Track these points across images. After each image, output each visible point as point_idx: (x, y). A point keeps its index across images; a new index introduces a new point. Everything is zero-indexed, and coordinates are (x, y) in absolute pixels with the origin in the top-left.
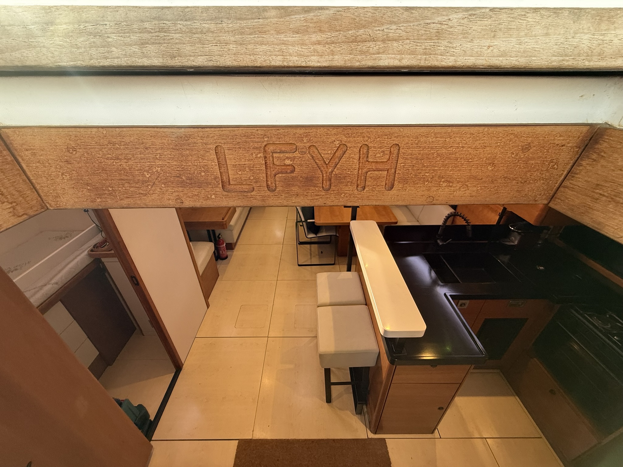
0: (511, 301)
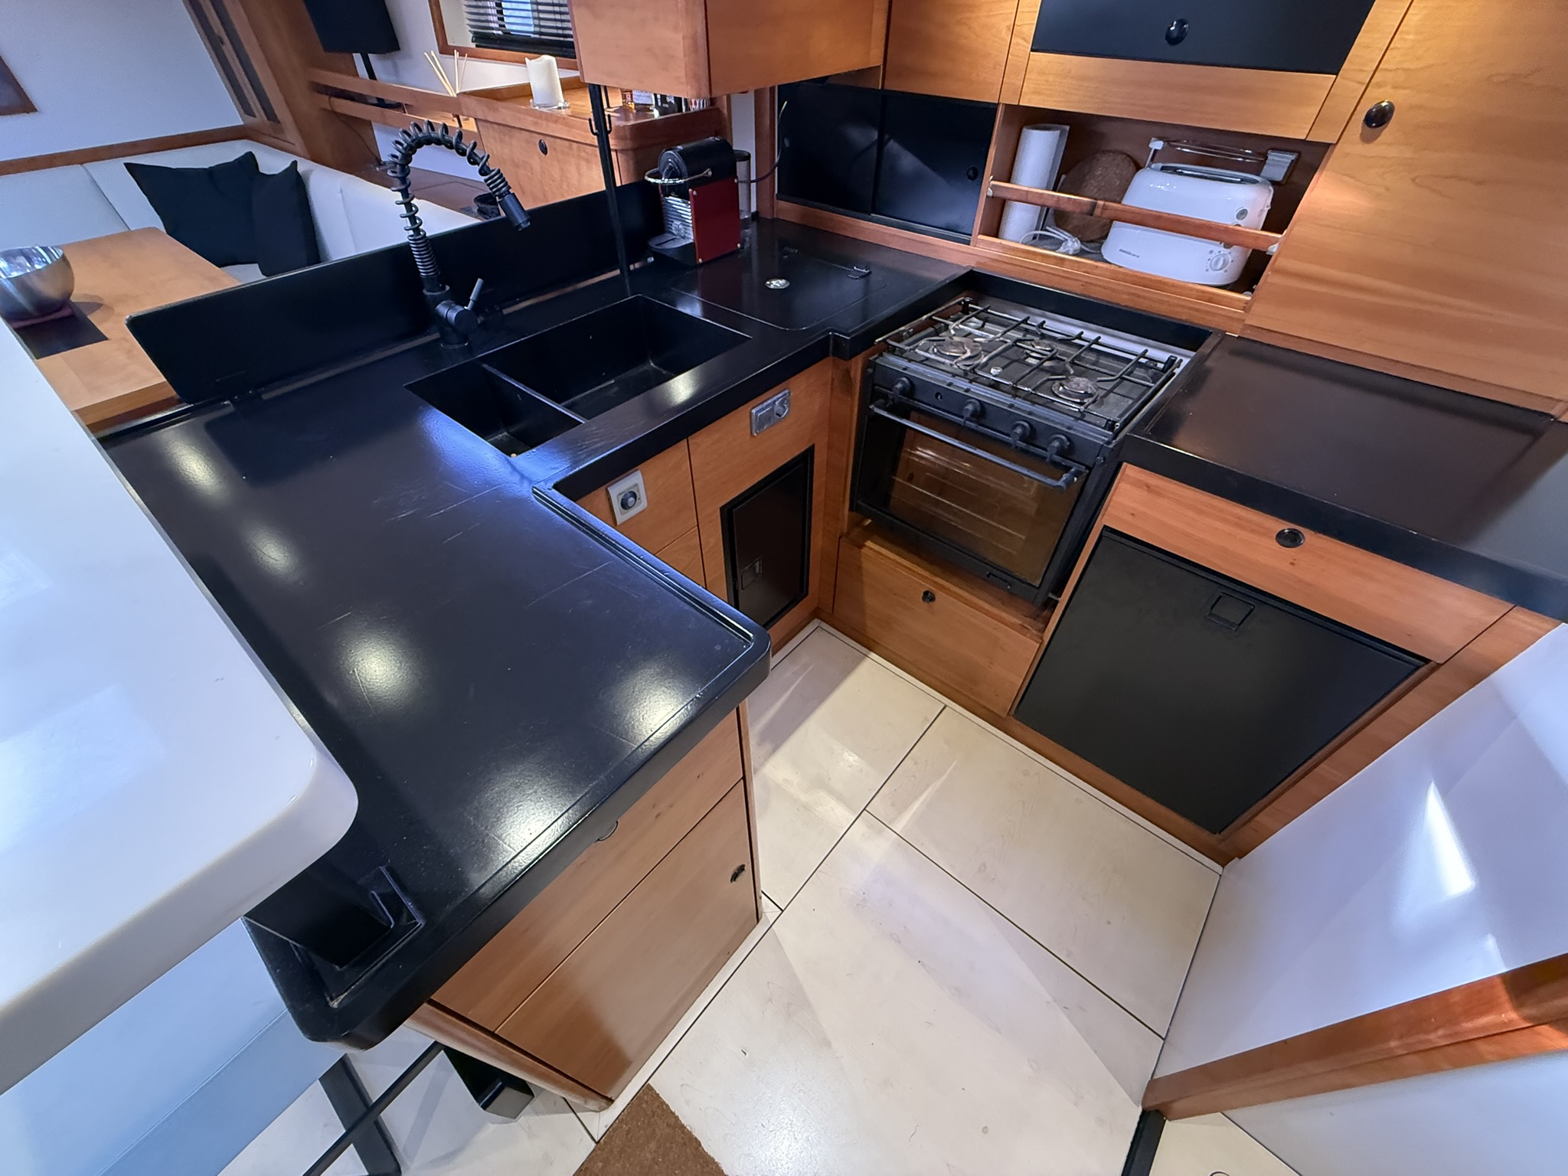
0: (754, 411)
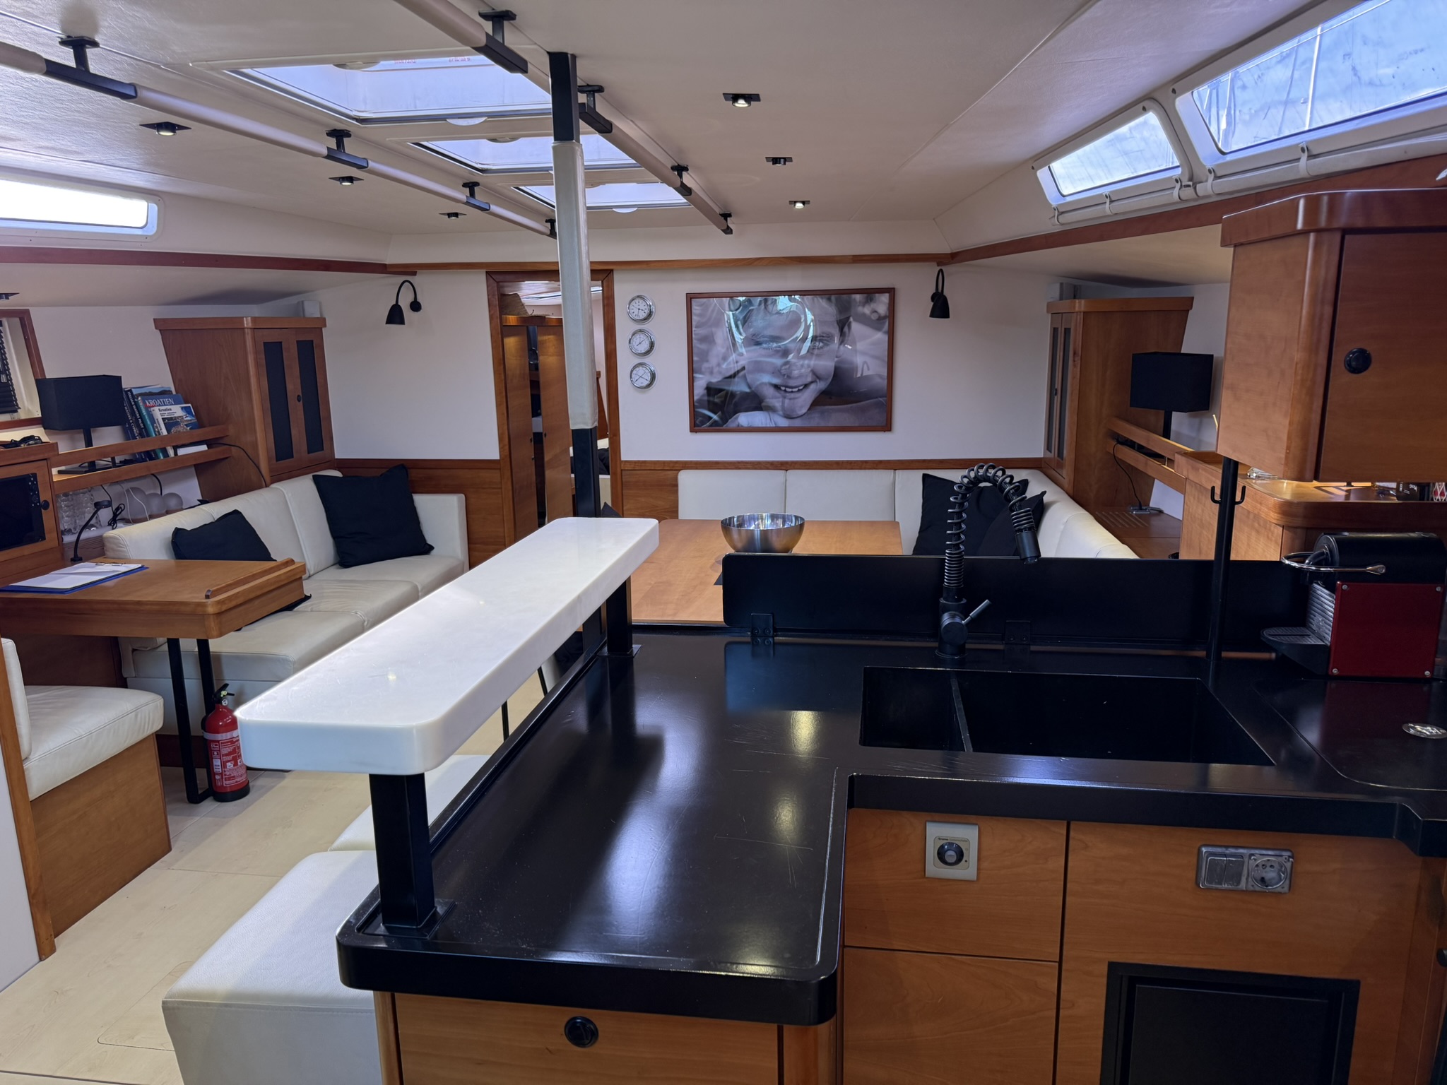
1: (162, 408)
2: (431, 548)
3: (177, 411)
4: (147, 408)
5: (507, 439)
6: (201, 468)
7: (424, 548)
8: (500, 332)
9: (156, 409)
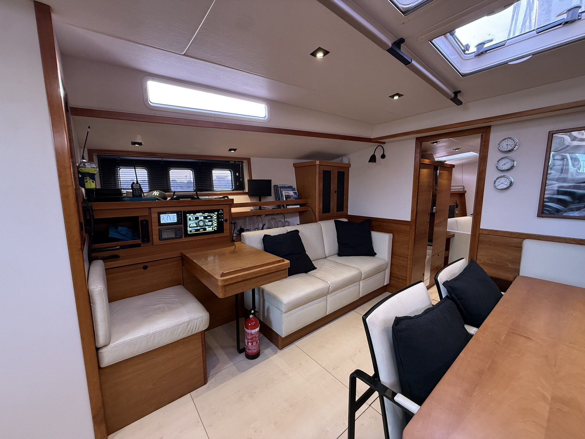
1: (285, 192)
2: (376, 254)
3: (291, 193)
4: (281, 191)
5: (415, 212)
6: (301, 213)
7: (372, 254)
8: (419, 166)
9: (284, 192)
